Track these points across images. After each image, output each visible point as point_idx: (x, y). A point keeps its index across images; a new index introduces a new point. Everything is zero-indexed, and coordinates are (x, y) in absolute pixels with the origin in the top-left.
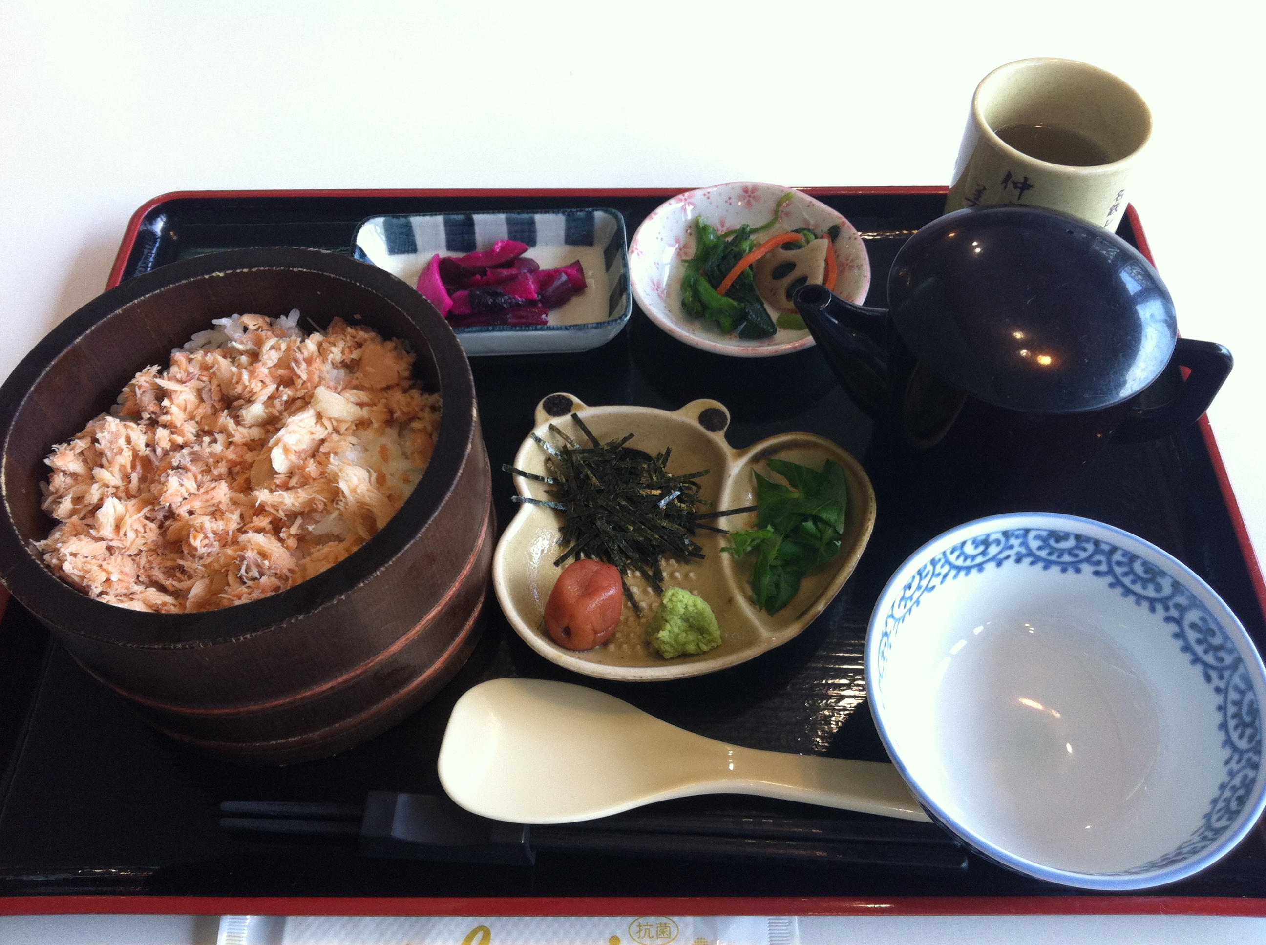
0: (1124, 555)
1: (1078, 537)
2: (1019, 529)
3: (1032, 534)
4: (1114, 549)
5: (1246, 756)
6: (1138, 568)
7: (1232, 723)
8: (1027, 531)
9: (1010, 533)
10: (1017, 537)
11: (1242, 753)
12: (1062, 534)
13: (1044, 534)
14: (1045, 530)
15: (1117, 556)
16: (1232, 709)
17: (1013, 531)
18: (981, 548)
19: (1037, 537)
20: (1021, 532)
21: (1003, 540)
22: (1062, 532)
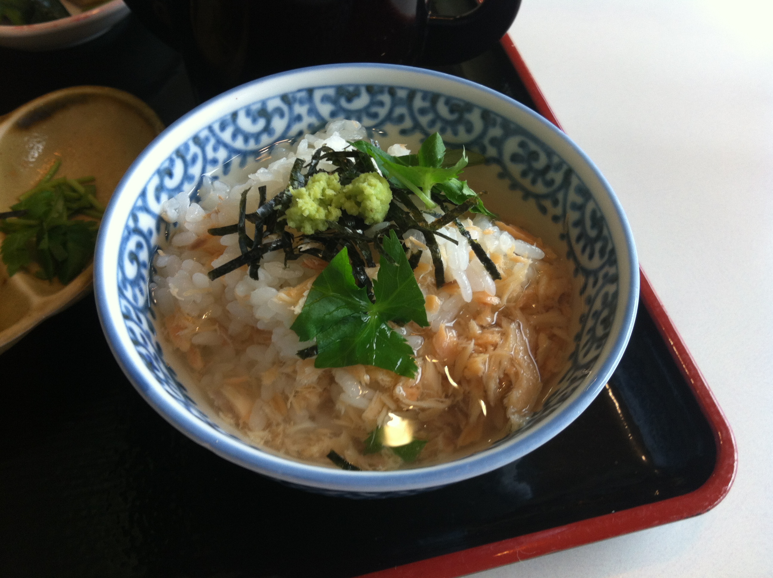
0: (424, 98)
1: (370, 89)
2: (300, 91)
3: (318, 95)
4: (412, 93)
5: (601, 274)
6: (443, 110)
7: (578, 248)
8: (310, 91)
9: (290, 96)
10: (301, 102)
11: (595, 273)
12: (351, 89)
13: (331, 92)
14: (331, 87)
15: (418, 103)
16: (574, 233)
17: (294, 93)
18: (261, 123)
19: (325, 99)
20: (303, 94)
21: (285, 108)
22: (349, 85)
